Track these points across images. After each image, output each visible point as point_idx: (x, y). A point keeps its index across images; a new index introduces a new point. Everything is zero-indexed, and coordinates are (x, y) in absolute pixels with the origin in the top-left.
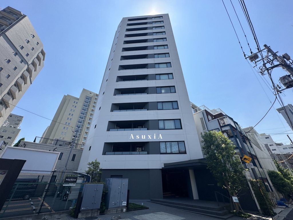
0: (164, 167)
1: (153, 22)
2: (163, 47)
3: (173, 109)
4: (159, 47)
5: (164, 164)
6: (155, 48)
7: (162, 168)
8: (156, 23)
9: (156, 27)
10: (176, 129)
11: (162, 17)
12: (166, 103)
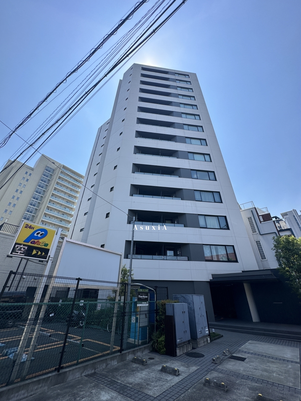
0: (212, 279)
1: (177, 80)
2: (193, 117)
3: (215, 202)
4: (188, 116)
5: (212, 275)
6: (183, 115)
7: (210, 280)
8: (180, 82)
9: (182, 88)
10: (221, 229)
11: (188, 75)
12: (205, 193)
